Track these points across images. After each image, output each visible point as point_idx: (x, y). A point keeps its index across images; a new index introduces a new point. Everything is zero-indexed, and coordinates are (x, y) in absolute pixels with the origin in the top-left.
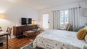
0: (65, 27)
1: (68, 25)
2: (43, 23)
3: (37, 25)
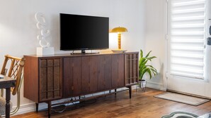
3: (137, 57)
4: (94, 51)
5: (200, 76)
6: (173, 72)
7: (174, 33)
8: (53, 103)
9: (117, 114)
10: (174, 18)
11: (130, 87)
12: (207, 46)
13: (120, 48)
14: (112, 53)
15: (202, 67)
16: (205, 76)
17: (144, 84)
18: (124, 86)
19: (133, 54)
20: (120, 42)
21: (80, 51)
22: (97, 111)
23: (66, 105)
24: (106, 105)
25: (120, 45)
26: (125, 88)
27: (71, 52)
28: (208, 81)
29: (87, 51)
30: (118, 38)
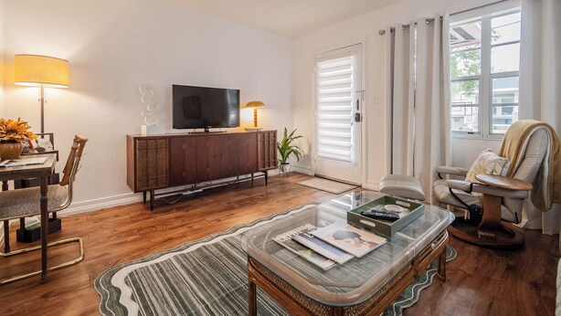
0: (494, 156)
1: (526, 137)
2: (322, 124)
3: (275, 137)
4: (222, 130)
5: (347, 158)
6: (320, 154)
7: (322, 108)
8: (156, 192)
9: (236, 206)
10: (322, 91)
11: (265, 172)
12: (355, 123)
13: (256, 126)
14: (245, 131)
15: (349, 147)
16: (352, 158)
17: (288, 169)
18: (257, 171)
19: (269, 133)
20: (256, 119)
21: (203, 130)
22: (216, 201)
23: (185, 194)
24: (233, 193)
25: (256, 122)
26: (260, 173)
27: (192, 130)
28: (356, 164)
29: (211, 130)
30: (253, 113)
